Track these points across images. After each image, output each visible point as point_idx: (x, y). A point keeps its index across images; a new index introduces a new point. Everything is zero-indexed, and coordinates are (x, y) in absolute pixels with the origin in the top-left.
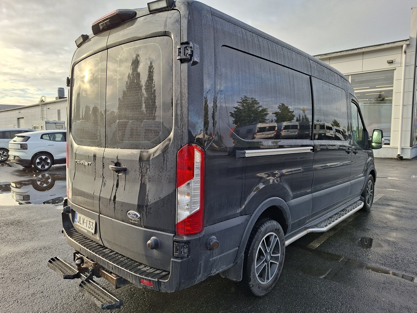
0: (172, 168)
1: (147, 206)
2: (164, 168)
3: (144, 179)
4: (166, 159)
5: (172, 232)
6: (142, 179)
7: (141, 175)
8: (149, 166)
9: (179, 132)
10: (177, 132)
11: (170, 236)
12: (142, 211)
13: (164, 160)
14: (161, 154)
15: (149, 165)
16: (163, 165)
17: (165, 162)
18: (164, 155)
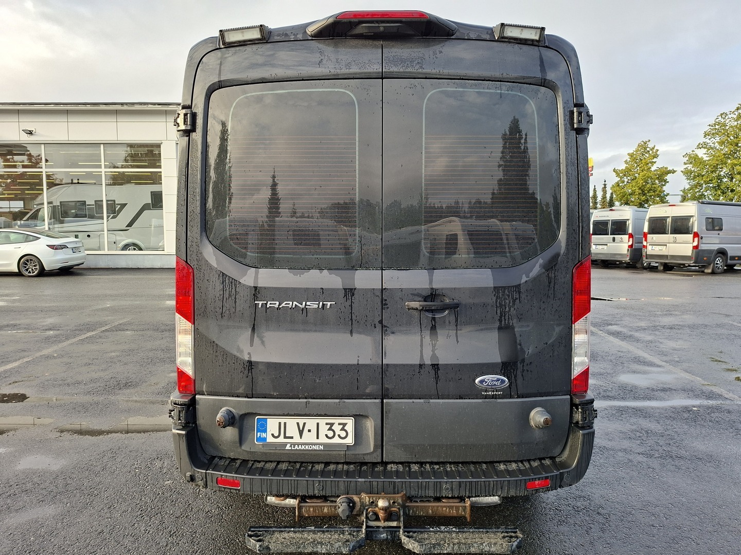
0: (564, 294)
1: (523, 361)
2: (550, 295)
3: (507, 318)
4: (553, 280)
5: (566, 394)
6: (503, 318)
7: (499, 312)
8: (519, 295)
9: (575, 238)
10: (573, 238)
11: (565, 400)
12: (514, 371)
13: (550, 283)
14: (544, 273)
15: (520, 293)
16: (549, 290)
17: (552, 285)
18: (550, 274)
